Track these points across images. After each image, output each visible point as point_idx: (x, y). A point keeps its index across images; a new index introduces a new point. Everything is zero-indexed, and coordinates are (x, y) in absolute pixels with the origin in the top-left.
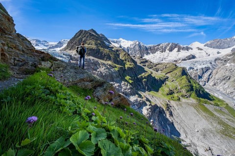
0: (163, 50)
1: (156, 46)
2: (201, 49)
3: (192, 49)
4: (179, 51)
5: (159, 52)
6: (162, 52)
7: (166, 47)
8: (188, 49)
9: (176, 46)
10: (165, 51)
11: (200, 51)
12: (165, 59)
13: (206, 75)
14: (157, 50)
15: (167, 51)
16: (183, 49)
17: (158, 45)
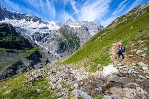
0: (28, 20)
1: (21, 15)
2: (53, 25)
3: (49, 24)
4: (40, 23)
5: (24, 20)
6: (27, 21)
7: (30, 18)
8: (46, 23)
9: (38, 19)
10: (30, 21)
11: (52, 26)
12: (27, 25)
13: (46, 38)
14: (23, 18)
15: (31, 21)
16: (43, 22)
17: (24, 14)
